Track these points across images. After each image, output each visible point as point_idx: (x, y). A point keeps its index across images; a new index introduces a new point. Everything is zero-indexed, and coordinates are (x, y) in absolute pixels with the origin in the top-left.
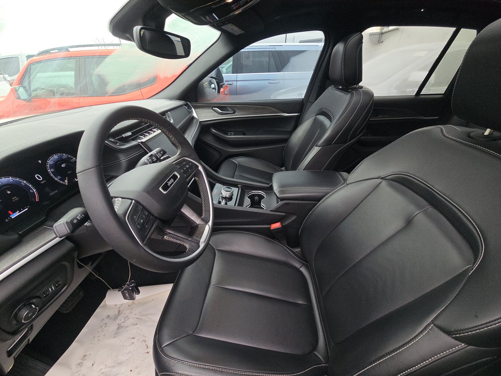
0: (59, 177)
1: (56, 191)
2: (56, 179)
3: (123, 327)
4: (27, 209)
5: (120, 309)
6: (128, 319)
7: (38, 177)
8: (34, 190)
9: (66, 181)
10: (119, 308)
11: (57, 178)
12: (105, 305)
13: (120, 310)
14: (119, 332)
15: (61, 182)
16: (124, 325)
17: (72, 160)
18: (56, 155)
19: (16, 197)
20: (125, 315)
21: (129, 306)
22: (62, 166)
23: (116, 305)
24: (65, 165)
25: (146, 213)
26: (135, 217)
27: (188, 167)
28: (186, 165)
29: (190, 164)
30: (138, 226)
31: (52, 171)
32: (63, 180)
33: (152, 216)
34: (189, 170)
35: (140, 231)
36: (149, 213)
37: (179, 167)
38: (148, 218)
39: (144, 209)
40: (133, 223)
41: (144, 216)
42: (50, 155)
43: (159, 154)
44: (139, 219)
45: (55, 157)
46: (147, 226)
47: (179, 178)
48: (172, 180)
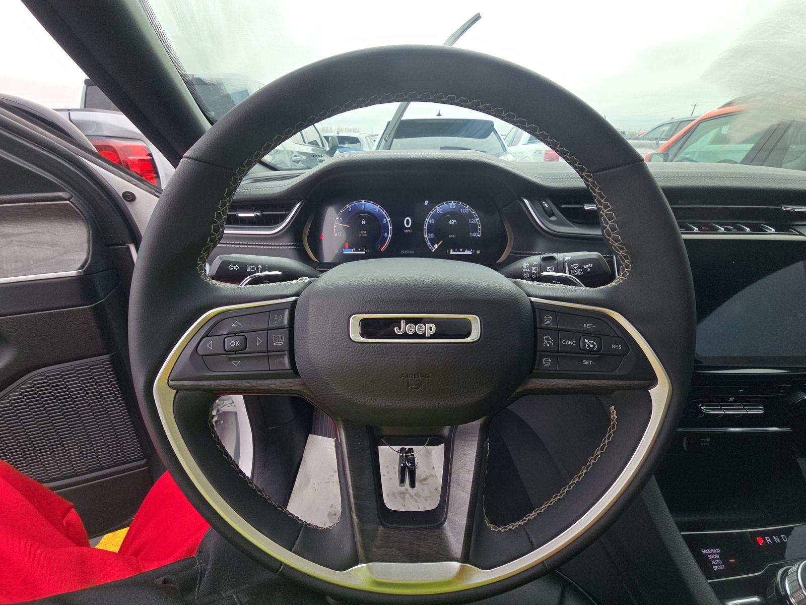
0: (432, 236)
1: (411, 252)
2: (426, 236)
3: (404, 499)
4: (364, 253)
5: (430, 479)
6: (416, 501)
7: (408, 222)
8: (389, 236)
9: (436, 246)
10: (431, 476)
11: (428, 236)
12: (429, 453)
13: (428, 479)
14: (396, 498)
15: (429, 243)
16: (406, 500)
17: (471, 221)
18: (455, 202)
19: (364, 232)
20: (422, 491)
21: (436, 489)
22: (450, 222)
23: (434, 468)
24: (455, 223)
25: (279, 341)
26: (236, 325)
27: (591, 346)
28: (589, 334)
29: (613, 346)
30: (210, 345)
31: (431, 222)
32: (433, 242)
33: (286, 360)
34: (587, 359)
35: (202, 356)
36: (287, 348)
37: (548, 321)
38: (266, 354)
39: (286, 331)
40: (211, 330)
41: (258, 341)
42: (448, 199)
43: (576, 266)
44: (235, 336)
45: (452, 205)
46: (236, 363)
47: (468, 340)
48: (431, 329)
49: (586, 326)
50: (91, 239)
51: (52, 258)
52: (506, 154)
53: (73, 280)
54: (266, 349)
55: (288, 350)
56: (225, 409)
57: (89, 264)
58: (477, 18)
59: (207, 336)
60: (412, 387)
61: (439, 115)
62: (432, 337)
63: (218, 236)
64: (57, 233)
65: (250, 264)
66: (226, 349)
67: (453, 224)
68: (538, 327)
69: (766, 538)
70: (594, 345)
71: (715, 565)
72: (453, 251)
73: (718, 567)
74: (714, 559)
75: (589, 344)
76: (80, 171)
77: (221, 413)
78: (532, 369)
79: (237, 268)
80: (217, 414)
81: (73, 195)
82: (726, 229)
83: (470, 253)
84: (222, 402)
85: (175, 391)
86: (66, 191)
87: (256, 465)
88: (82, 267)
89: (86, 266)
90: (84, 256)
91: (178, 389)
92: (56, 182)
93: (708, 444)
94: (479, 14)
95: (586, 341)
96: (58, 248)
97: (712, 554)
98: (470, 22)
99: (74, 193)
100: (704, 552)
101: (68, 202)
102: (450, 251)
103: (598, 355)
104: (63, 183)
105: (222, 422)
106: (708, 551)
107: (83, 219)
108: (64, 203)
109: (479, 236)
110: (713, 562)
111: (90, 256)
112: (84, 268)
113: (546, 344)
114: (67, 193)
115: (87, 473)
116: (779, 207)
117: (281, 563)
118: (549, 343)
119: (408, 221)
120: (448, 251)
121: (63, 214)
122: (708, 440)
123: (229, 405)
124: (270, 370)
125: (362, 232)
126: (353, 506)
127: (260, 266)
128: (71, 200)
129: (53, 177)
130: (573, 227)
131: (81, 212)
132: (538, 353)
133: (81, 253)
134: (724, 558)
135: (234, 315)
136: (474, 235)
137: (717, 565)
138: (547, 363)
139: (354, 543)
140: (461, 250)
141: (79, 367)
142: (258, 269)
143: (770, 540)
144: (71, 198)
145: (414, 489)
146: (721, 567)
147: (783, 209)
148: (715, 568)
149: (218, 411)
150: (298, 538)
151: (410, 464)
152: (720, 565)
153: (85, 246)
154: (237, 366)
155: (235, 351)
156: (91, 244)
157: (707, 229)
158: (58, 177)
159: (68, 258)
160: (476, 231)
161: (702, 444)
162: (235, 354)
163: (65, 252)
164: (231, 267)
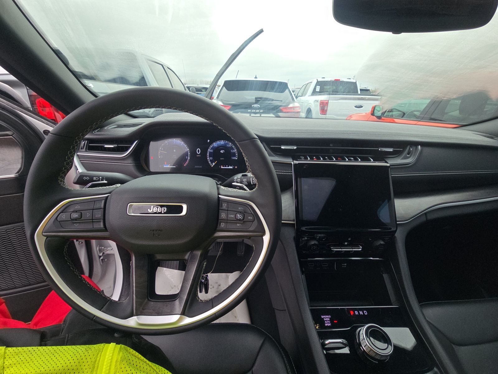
0: (211, 158)
1: (200, 167)
2: (208, 158)
4: (175, 167)
8: (189, 158)
9: (214, 164)
11: (209, 158)
15: (210, 162)
17: (232, 151)
18: (224, 141)
19: (175, 156)
22: (221, 152)
25: (99, 214)
26: (77, 207)
27: (240, 218)
28: (240, 213)
29: (249, 218)
30: (63, 217)
31: (211, 151)
32: (212, 162)
33: (102, 224)
34: (238, 223)
35: (59, 221)
36: (102, 218)
37: (224, 206)
38: (92, 221)
39: (102, 210)
40: (64, 209)
41: (88, 215)
42: (220, 139)
43: (245, 180)
44: (76, 212)
45: (222, 142)
46: (76, 225)
47: (181, 214)
48: (164, 210)
49: (240, 208)
50: (24, 157)
51: (2, 168)
52: (294, 102)
53: (13, 179)
54: (92, 219)
55: (103, 218)
56: (108, 252)
57: (22, 171)
58: (261, 31)
59: (62, 212)
60: (156, 236)
61: (256, 78)
62: (165, 213)
63: (69, 167)
64: (5, 154)
65: (95, 177)
66: (72, 218)
67: (222, 152)
68: (220, 209)
69: (355, 312)
70: (241, 217)
71: (326, 323)
72: (223, 167)
73: (328, 324)
74: (326, 321)
75: (239, 216)
76: (19, 120)
77: (106, 255)
78: (216, 227)
79: (88, 178)
80: (102, 255)
81: (15, 133)
82: (349, 160)
83: (231, 168)
84: (106, 248)
85: (46, 238)
86: (10, 131)
87: (124, 285)
88: (18, 172)
89: (20, 172)
90: (19, 166)
91: (47, 237)
92: (5, 126)
93: (345, 267)
94: (262, 29)
95: (238, 215)
96: (5, 162)
97: (327, 318)
98: (256, 34)
99: (15, 132)
100: (322, 317)
101: (11, 137)
102: (221, 167)
103: (243, 221)
104: (9, 126)
105: (106, 260)
106: (325, 317)
107: (20, 146)
108: (9, 138)
109: (237, 159)
110: (326, 322)
111: (23, 166)
112: (19, 173)
113: (222, 217)
114: (11, 132)
115: (21, 287)
116: (378, 149)
117: (95, 316)
118: (224, 216)
119: (198, 151)
120: (220, 167)
121: (9, 143)
122: (345, 264)
123: (110, 250)
124: (93, 228)
125: (174, 156)
126: (134, 291)
127: (101, 178)
128: (13, 136)
129: (4, 123)
130: (275, 157)
131: (19, 142)
132: (219, 220)
133: (18, 164)
134: (331, 320)
135: (78, 202)
136: (234, 158)
137: (327, 323)
138: (223, 225)
139: (133, 307)
140: (227, 166)
141: (17, 227)
142: (99, 179)
143: (357, 313)
144: (13, 135)
145: (201, 293)
146: (329, 325)
147: (380, 150)
148: (326, 325)
149: (103, 253)
150: (106, 305)
151: (204, 281)
152: (329, 323)
153: (20, 161)
154: (77, 226)
155: (76, 219)
156: (24, 160)
157: (341, 159)
158: (7, 123)
159: (11, 167)
160: (235, 156)
161: (343, 267)
162: (76, 220)
163: (9, 164)
164: (84, 178)
